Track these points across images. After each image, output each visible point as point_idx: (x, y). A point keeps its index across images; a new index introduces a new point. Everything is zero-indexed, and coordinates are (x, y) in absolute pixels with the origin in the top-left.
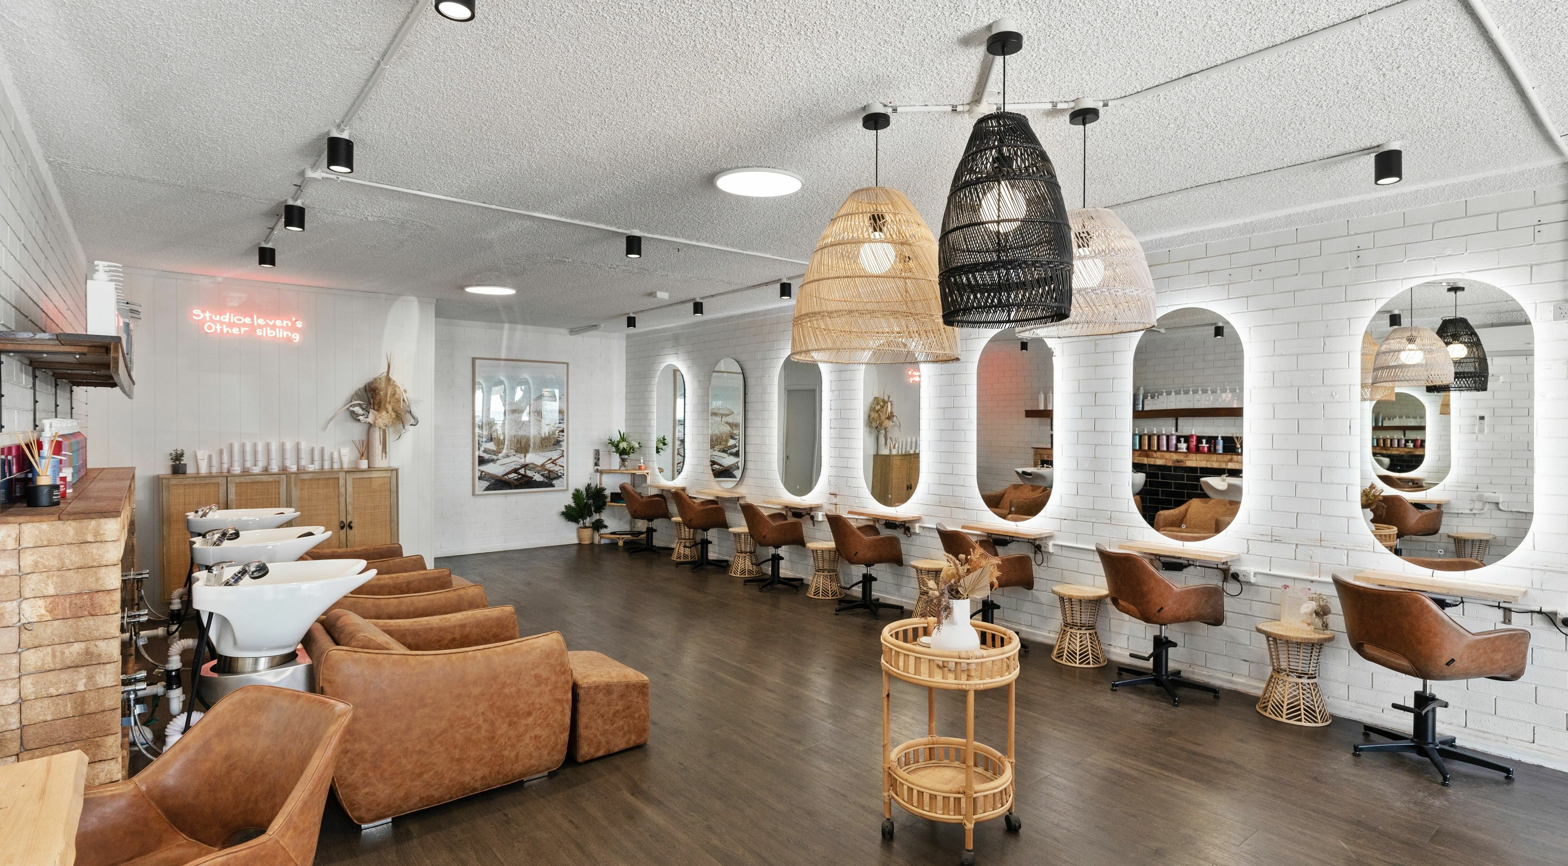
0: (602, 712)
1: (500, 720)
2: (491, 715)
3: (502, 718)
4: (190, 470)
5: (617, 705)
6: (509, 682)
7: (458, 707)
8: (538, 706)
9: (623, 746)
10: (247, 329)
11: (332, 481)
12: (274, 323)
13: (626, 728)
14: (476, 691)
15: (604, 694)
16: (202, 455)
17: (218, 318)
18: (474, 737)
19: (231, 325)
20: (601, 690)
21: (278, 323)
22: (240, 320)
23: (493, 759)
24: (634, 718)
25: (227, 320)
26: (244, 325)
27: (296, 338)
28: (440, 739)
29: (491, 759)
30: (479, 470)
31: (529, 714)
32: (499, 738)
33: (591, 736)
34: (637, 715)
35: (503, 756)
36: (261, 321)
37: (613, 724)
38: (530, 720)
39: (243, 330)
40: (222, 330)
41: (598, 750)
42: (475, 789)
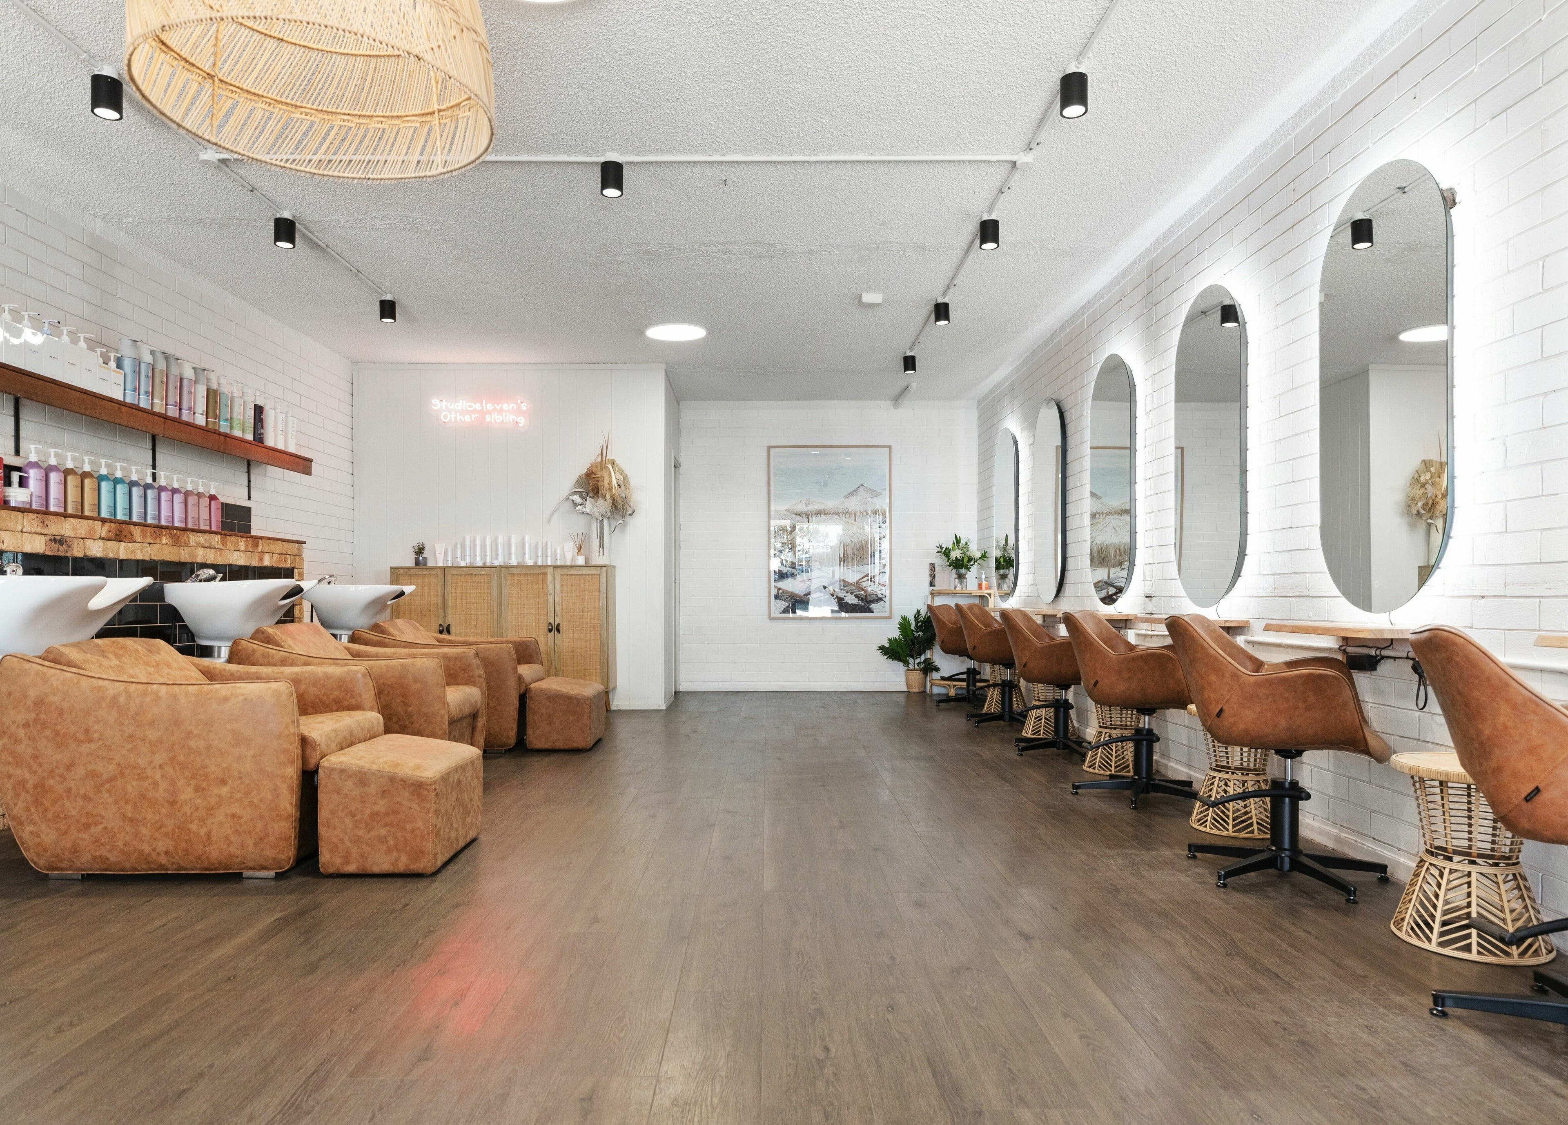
0: (352, 809)
1: (183, 780)
2: (172, 772)
3: (186, 778)
4: (430, 564)
5: (376, 804)
6: (195, 732)
7: (130, 751)
8: (236, 773)
9: (385, 866)
10: (477, 415)
11: (540, 577)
12: (501, 407)
13: (391, 842)
14: (152, 735)
15: (355, 783)
16: (440, 548)
17: (452, 407)
18: (150, 795)
19: (464, 412)
20: (349, 776)
21: (505, 407)
22: (471, 406)
23: (177, 830)
24: (404, 829)
25: (460, 408)
26: (475, 411)
27: (522, 421)
28: (107, 786)
29: (173, 830)
30: (776, 587)
31: (223, 782)
32: (182, 804)
33: (335, 840)
34: (409, 827)
35: (189, 829)
36: (490, 407)
37: (369, 831)
38: (224, 790)
39: (474, 416)
40: (456, 418)
41: (347, 862)
42: (162, 866)
